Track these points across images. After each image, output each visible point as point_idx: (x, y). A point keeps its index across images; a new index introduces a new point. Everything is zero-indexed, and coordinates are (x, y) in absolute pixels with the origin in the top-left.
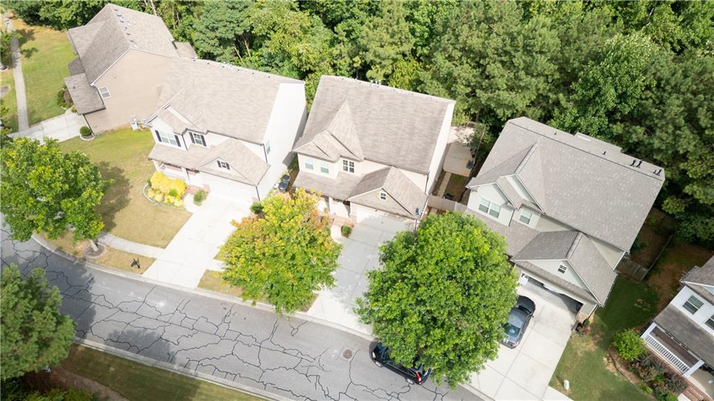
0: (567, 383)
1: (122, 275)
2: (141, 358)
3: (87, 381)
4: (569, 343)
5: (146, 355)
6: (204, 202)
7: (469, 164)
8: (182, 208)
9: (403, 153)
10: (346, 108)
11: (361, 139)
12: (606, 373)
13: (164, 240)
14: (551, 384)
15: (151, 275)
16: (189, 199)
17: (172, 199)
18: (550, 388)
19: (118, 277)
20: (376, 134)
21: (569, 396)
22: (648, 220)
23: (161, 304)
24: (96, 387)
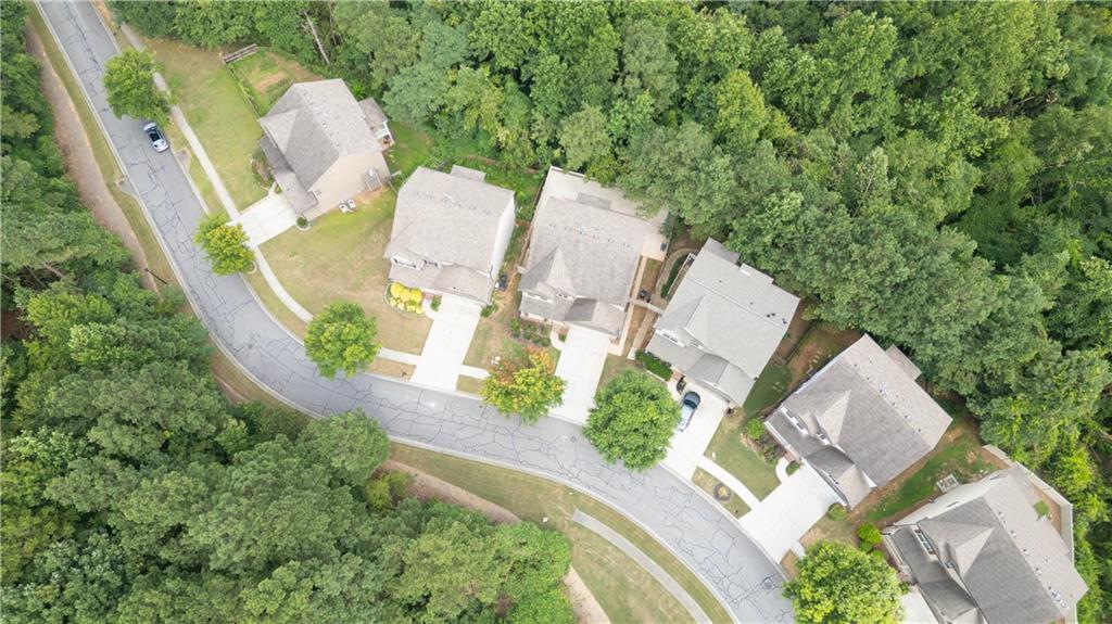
0: (714, 455)
1: (394, 380)
2: (431, 447)
3: (399, 464)
4: (721, 424)
5: (434, 444)
6: (440, 307)
7: (663, 247)
8: (423, 316)
9: (606, 291)
10: (559, 255)
11: (573, 279)
12: (740, 444)
13: (417, 347)
14: (705, 454)
15: (416, 379)
16: (427, 304)
17: (413, 308)
18: (704, 457)
19: (392, 382)
20: (584, 276)
21: (715, 462)
22: (779, 348)
23: (433, 405)
24: (406, 468)
